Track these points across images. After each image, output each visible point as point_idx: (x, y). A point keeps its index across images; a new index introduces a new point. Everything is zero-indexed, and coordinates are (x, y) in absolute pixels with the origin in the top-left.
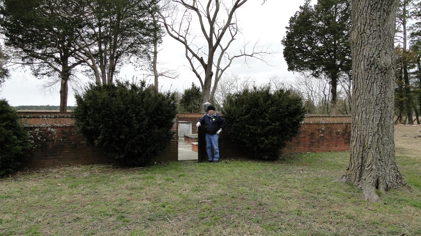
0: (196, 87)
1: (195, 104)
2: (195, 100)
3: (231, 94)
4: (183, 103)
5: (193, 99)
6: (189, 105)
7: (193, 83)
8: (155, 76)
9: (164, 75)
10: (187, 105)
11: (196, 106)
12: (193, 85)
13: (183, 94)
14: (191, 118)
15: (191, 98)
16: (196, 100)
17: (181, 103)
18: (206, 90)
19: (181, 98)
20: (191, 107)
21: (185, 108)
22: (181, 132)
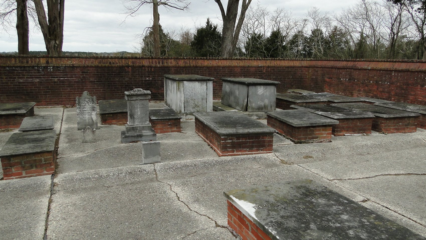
0: (211, 26)
1: (210, 47)
2: (210, 42)
3: (256, 34)
4: (195, 46)
5: (208, 40)
6: (203, 48)
7: (208, 20)
8: (154, 3)
9: (169, 4)
10: (200, 49)
11: (212, 49)
12: (208, 23)
13: (196, 34)
14: (208, 67)
15: (205, 39)
16: (212, 41)
17: (192, 46)
18: (229, 23)
19: (193, 40)
20: (205, 51)
21: (197, 52)
22: (187, 102)
